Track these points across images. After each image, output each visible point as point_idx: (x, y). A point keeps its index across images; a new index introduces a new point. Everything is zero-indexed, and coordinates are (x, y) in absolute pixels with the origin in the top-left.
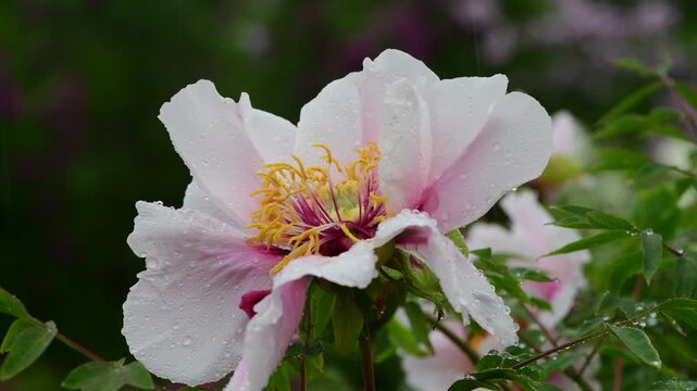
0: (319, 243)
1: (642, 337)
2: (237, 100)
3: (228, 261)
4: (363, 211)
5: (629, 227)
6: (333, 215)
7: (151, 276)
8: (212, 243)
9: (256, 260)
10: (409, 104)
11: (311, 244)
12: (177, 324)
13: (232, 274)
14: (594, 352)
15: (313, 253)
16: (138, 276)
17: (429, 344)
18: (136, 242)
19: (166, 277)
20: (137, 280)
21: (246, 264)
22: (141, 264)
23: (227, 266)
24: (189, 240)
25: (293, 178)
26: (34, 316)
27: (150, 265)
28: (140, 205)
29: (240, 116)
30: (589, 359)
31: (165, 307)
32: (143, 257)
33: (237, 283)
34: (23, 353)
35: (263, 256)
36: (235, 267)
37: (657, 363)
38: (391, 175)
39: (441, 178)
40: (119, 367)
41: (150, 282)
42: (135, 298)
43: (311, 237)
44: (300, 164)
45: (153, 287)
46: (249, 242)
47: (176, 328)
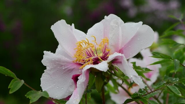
0: (92, 62)
1: (175, 88)
2: (71, 25)
3: (68, 67)
4: (103, 54)
5: (171, 58)
6: (96, 55)
7: (48, 71)
8: (64, 62)
9: (75, 66)
10: (117, 26)
11: (90, 62)
12: (55, 83)
13: (69, 70)
14: (162, 92)
15: (91, 64)
16: (44, 71)
17: (118, 90)
18: (44, 62)
19: (52, 71)
20: (44, 72)
21: (73, 67)
22: (45, 68)
23: (67, 68)
24: (57, 61)
25: (86, 45)
26: (18, 78)
27: (47, 68)
28: (45, 52)
29: (72, 30)
30: (160, 94)
31: (51, 79)
32: (46, 66)
33: (70, 73)
34: (15, 87)
35: (77, 65)
36: (69, 68)
37: (180, 95)
38: (112, 44)
39: (124, 47)
40: (40, 92)
41: (47, 72)
42: (44, 77)
43: (90, 60)
44: (88, 41)
45: (49, 74)
46: (73, 62)
47: (54, 84)
